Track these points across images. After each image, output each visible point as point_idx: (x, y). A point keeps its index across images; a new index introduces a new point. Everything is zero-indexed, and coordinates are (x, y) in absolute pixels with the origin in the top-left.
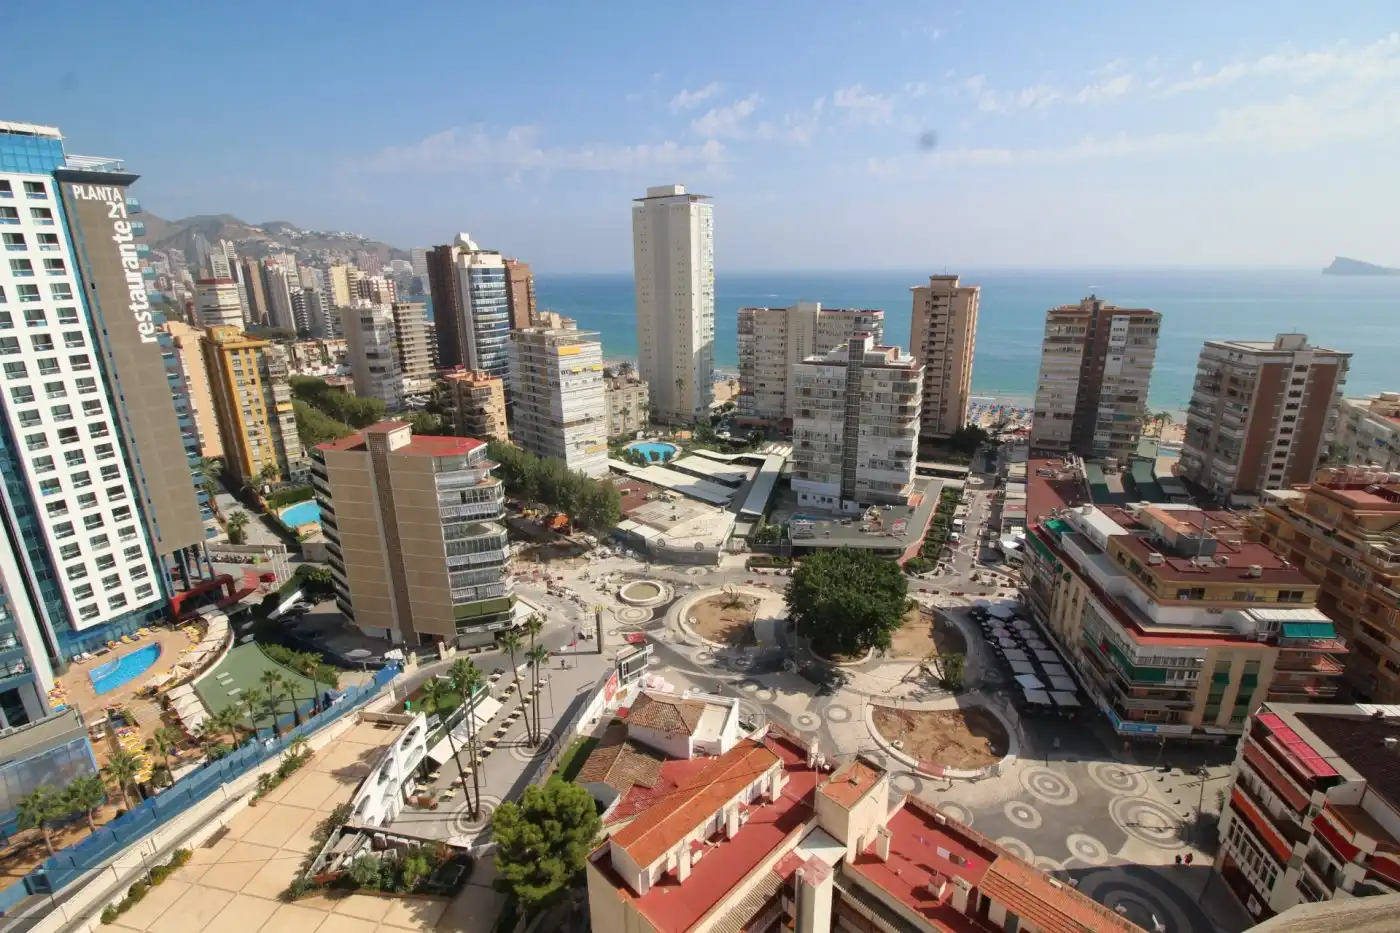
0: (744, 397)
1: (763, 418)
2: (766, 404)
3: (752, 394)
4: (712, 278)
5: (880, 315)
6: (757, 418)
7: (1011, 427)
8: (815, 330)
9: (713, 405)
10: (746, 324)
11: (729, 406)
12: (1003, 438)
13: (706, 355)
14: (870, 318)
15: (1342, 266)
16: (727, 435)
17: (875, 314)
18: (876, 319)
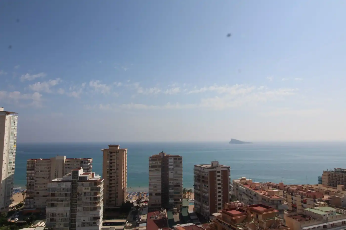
0: (28, 200)
1: (38, 209)
2: (39, 202)
3: (33, 198)
4: (15, 146)
5: (91, 160)
6: (34, 209)
7: (143, 200)
8: (63, 167)
9: (11, 206)
10: (32, 167)
11: (20, 205)
12: (141, 205)
13: (9, 181)
14: (86, 162)
15: (233, 141)
16: (17, 220)
17: (89, 160)
18: (89, 162)
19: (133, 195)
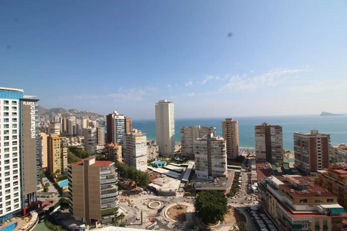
0: (182, 149)
1: (188, 154)
2: (188, 151)
3: (185, 148)
4: (174, 120)
5: (215, 128)
6: (186, 154)
7: (251, 155)
8: (199, 132)
9: (175, 151)
10: (183, 131)
11: (179, 151)
12: (249, 158)
13: (173, 138)
14: (212, 129)
15: (324, 114)
16: (179, 159)
17: (213, 128)
18: (214, 129)
19: (243, 151)
